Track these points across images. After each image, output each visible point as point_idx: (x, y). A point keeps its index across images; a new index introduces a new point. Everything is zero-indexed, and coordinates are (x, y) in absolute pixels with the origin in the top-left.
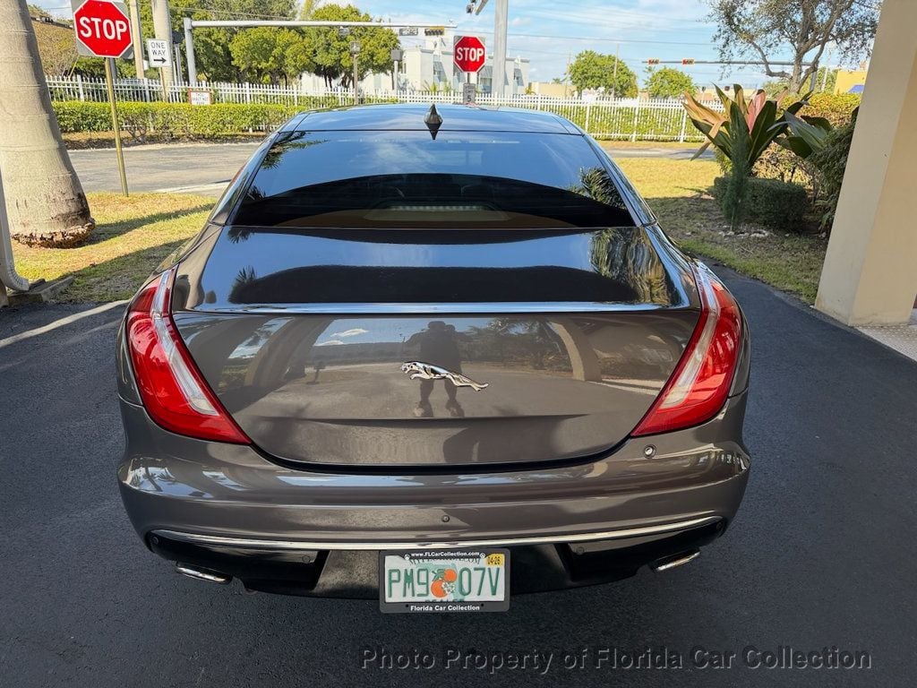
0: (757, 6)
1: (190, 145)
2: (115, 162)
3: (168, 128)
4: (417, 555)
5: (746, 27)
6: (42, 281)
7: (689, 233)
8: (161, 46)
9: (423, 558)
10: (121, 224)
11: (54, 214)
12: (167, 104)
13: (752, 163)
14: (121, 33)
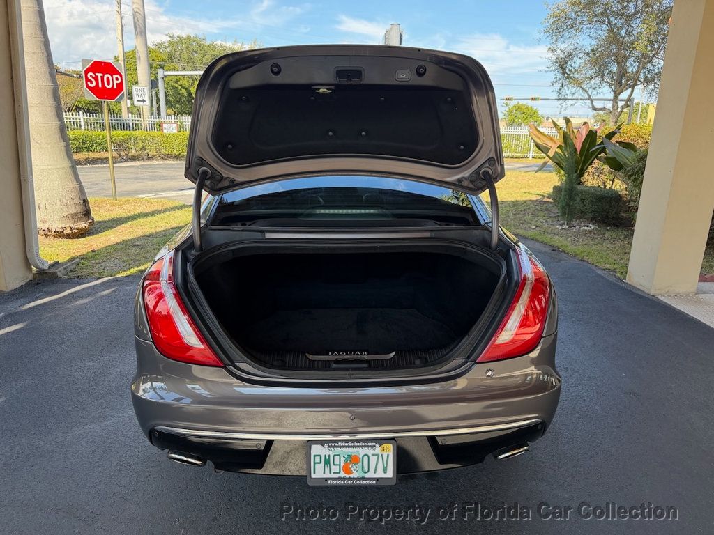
0: (583, 61)
1: (161, 162)
2: (108, 175)
3: (145, 150)
4: (333, 444)
5: (576, 76)
6: (57, 263)
7: (534, 227)
8: (141, 92)
9: (337, 447)
10: (112, 220)
11: (65, 214)
12: (146, 132)
13: (581, 174)
14: (117, 84)
